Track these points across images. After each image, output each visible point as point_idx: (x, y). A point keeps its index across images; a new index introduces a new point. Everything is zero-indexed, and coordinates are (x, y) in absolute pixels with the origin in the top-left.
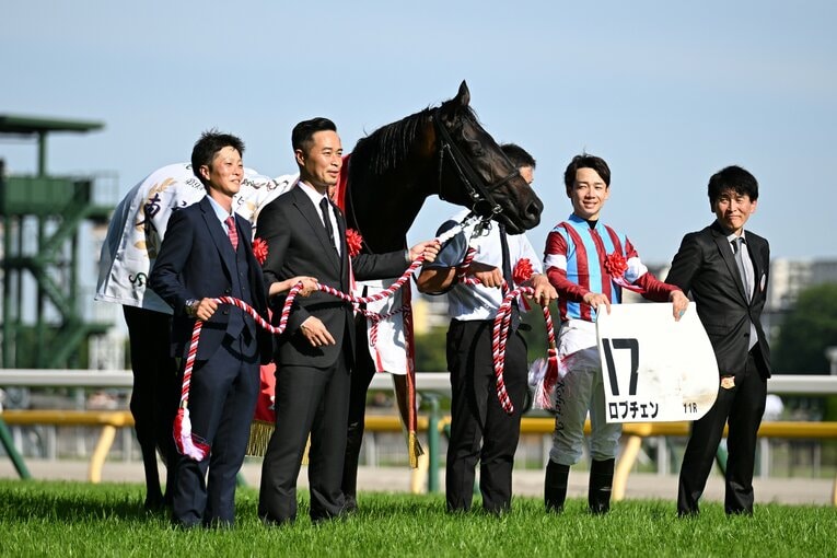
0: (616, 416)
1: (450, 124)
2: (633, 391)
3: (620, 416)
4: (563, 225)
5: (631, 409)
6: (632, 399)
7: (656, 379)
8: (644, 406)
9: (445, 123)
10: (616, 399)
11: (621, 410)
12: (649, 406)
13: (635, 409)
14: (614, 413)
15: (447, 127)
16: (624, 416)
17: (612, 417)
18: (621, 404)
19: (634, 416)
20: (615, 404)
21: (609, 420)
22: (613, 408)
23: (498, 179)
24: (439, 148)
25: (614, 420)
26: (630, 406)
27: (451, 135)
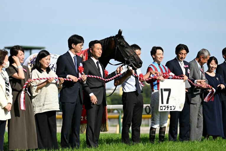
0: (162, 110)
1: (118, 40)
2: (167, 103)
4: (151, 65)
5: (167, 108)
6: (167, 105)
7: (175, 99)
8: (171, 107)
9: (117, 40)
10: (163, 105)
11: (164, 108)
12: (172, 107)
13: (168, 108)
14: (161, 109)
15: (118, 41)
16: (164, 110)
17: (161, 110)
18: (164, 106)
19: (168, 110)
20: (162, 106)
21: (160, 110)
22: (161, 107)
23: (131, 55)
24: (116, 47)
25: (162, 111)
26: (166, 107)
27: (119, 43)
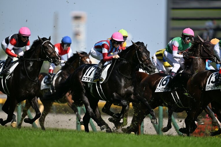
0: (84, 80)
3: (85, 80)
6: (89, 77)
10: (86, 76)
13: (89, 79)
14: (84, 79)
17: (83, 80)
18: (86, 78)
19: (88, 81)
22: (84, 78)
25: (83, 81)
26: (88, 78)
